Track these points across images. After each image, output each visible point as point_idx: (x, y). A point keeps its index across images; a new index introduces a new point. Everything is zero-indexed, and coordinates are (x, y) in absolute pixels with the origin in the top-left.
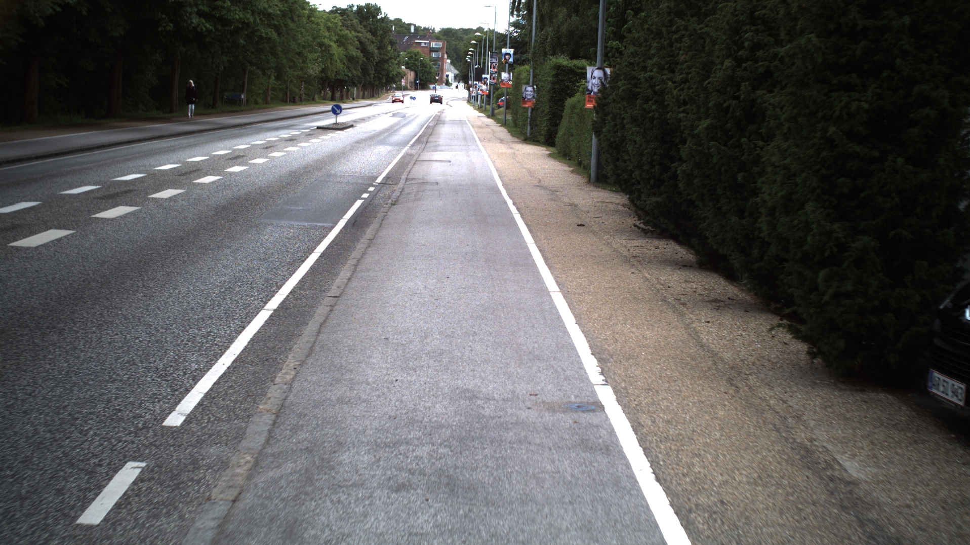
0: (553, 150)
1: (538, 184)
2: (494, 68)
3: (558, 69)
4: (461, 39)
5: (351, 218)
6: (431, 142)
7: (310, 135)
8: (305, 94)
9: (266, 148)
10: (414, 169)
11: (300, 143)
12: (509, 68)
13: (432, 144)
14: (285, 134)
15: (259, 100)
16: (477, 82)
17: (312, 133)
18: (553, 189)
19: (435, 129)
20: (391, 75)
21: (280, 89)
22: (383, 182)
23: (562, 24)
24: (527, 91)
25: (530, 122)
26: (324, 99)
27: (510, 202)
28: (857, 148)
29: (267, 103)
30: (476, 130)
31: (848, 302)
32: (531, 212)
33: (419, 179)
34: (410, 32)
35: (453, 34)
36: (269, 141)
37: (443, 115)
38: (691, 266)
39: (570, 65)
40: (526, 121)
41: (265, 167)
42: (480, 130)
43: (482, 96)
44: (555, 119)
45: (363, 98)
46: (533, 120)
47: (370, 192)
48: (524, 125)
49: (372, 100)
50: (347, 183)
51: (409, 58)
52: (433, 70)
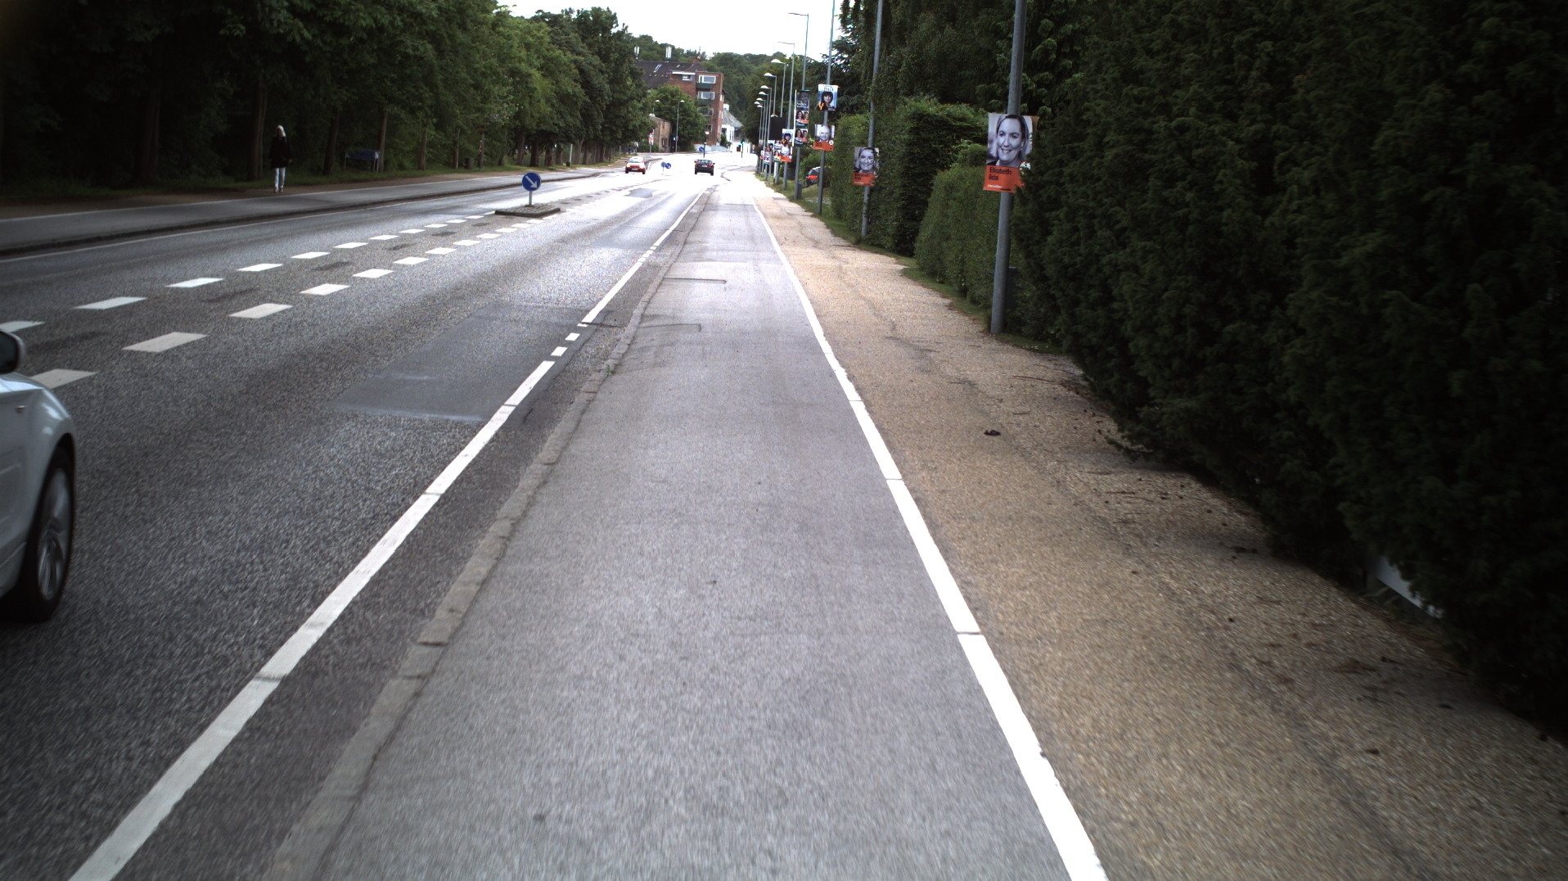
0: (911, 263)
1: (890, 334)
2: (803, 118)
3: (920, 120)
4: (748, 71)
5: (522, 402)
6: (691, 243)
7: (480, 225)
8: (486, 153)
9: (395, 248)
10: (657, 295)
11: (459, 239)
12: (829, 117)
13: (694, 247)
14: (436, 223)
15: (407, 164)
16: (773, 142)
18: (922, 345)
19: (701, 219)
20: (631, 127)
21: (444, 146)
22: (599, 321)
23: (927, 40)
24: (864, 157)
25: (867, 211)
26: (517, 163)
27: (841, 374)
29: (420, 168)
30: (771, 221)
32: (884, 397)
33: (666, 317)
34: (664, 58)
35: (734, 63)
36: (405, 234)
37: (716, 194)
39: (940, 114)
40: (860, 209)
41: (380, 285)
42: (778, 223)
43: (780, 164)
44: (914, 207)
45: (584, 163)
46: (872, 208)
47: (569, 344)
48: (856, 217)
49: (599, 167)
50: (530, 323)
51: (664, 99)
52: (700, 121)
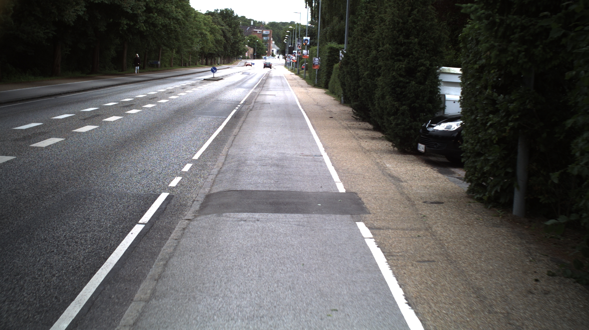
0: (327, 90)
1: (316, 104)
2: (299, 47)
3: (331, 49)
4: (281, 29)
5: (233, 115)
6: (265, 87)
8: (191, 61)
9: (182, 89)
10: (257, 98)
13: (266, 88)
15: (167, 65)
16: (290, 55)
17: (202, 82)
18: (323, 106)
19: (267, 80)
20: (240, 51)
21: (179, 59)
22: (244, 103)
24: (316, 60)
25: (317, 77)
26: (202, 64)
28: (402, 79)
29: (171, 66)
30: (289, 81)
31: (399, 127)
33: (261, 102)
34: (250, 25)
35: (276, 26)
37: (271, 73)
38: (371, 130)
40: (315, 76)
41: (186, 97)
42: (291, 81)
43: (293, 63)
44: (329, 74)
45: (224, 64)
46: (318, 75)
47: (239, 107)
48: (314, 79)
49: (229, 65)
50: (227, 103)
51: (250, 40)
52: (264, 48)
